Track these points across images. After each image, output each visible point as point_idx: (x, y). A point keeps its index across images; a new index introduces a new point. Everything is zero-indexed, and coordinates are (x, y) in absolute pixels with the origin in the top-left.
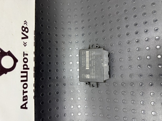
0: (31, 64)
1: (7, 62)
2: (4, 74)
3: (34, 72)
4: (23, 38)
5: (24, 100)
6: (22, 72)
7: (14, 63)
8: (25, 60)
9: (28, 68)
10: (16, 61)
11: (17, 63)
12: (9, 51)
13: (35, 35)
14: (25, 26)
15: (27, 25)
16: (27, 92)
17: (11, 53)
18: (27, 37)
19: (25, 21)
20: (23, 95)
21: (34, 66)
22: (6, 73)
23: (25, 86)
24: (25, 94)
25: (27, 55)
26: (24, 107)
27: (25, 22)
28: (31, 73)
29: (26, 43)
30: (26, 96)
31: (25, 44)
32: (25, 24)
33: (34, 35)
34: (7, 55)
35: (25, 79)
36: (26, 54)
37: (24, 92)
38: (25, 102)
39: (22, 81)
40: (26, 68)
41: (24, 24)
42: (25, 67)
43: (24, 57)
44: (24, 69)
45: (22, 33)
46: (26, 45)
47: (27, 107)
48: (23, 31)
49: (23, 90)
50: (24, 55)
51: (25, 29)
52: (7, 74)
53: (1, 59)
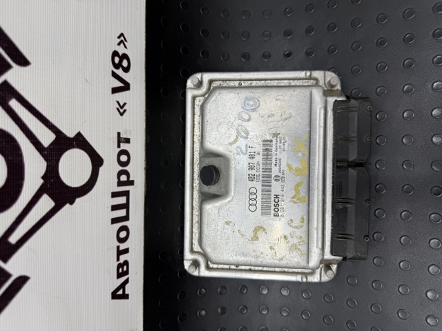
0: (140, 168)
1: (73, 168)
2: (68, 206)
4: (115, 90)
5: (119, 276)
6: (115, 195)
7: (93, 169)
8: (123, 158)
9: (131, 179)
10: (97, 161)
11: (101, 169)
12: (79, 134)
14: (121, 50)
15: (126, 47)
16: (126, 251)
17: (84, 139)
18: (126, 87)
19: (122, 35)
20: (118, 259)
22: (72, 203)
23: (123, 234)
24: (123, 258)
25: (127, 141)
26: (120, 294)
27: (122, 38)
28: (138, 194)
29: (125, 104)
30: (126, 262)
31: (122, 107)
32: (122, 44)
34: (74, 147)
35: (122, 213)
36: (125, 139)
37: (120, 253)
38: (123, 279)
39: (114, 221)
40: (125, 180)
41: (119, 44)
42: (124, 178)
43: (119, 150)
44: (120, 184)
45: (114, 75)
46: (125, 111)
47: (126, 292)
48: (117, 66)
49: (118, 247)
50: (121, 140)
51: (121, 61)
52: (74, 204)
53: (58, 161)
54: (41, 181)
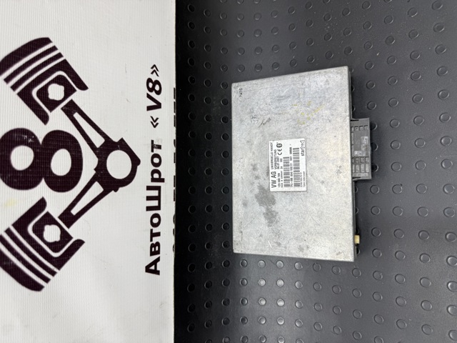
0: (169, 169)
1: (118, 164)
2: (113, 192)
3: (174, 188)
4: (149, 108)
5: (152, 254)
6: (149, 188)
7: (132, 166)
8: (156, 160)
9: (162, 177)
10: (135, 161)
11: (138, 167)
12: (122, 140)
13: (177, 100)
14: (154, 78)
15: (158, 75)
16: (158, 234)
17: (126, 143)
18: (158, 106)
19: (155, 66)
20: (151, 240)
21: (174, 174)
22: (116, 190)
23: (156, 220)
24: (155, 240)
25: (159, 147)
26: (152, 269)
27: (155, 68)
28: (168, 189)
29: (157, 119)
30: (158, 244)
31: (155, 121)
32: (155, 73)
33: (175, 100)
34: (118, 149)
35: (155, 203)
36: (157, 145)
37: (153, 235)
38: (155, 257)
39: (149, 209)
40: (157, 178)
41: (152, 73)
42: (156, 176)
43: (153, 153)
44: (153, 180)
45: (149, 96)
46: (157, 124)
47: (158, 269)
48: (151, 90)
49: (152, 230)
50: (153, 146)
51: (154, 86)
52: (118, 192)
53: (106, 158)
54: (94, 172)
